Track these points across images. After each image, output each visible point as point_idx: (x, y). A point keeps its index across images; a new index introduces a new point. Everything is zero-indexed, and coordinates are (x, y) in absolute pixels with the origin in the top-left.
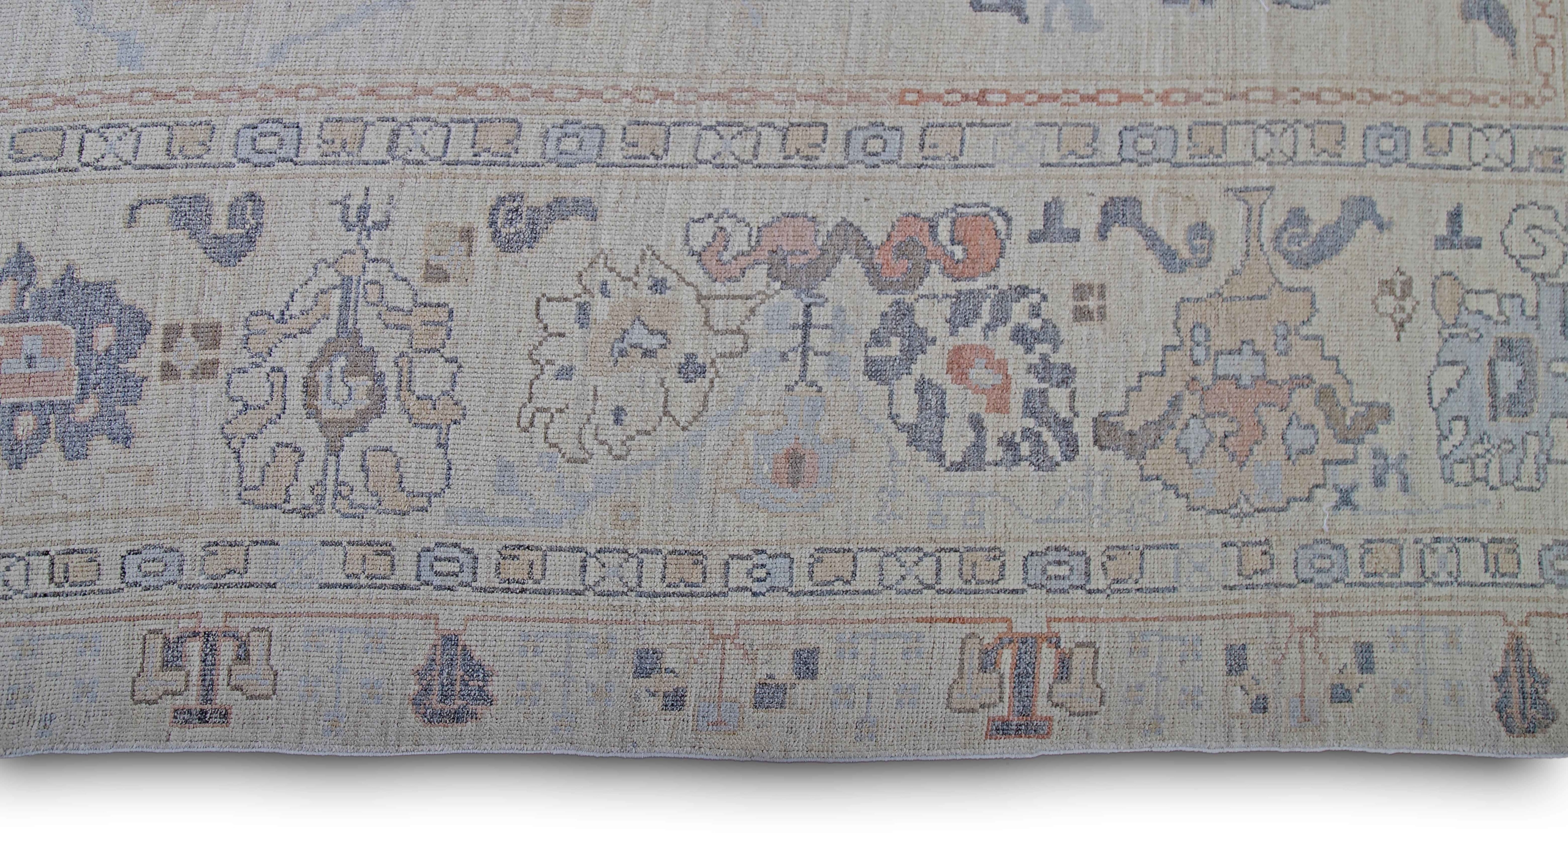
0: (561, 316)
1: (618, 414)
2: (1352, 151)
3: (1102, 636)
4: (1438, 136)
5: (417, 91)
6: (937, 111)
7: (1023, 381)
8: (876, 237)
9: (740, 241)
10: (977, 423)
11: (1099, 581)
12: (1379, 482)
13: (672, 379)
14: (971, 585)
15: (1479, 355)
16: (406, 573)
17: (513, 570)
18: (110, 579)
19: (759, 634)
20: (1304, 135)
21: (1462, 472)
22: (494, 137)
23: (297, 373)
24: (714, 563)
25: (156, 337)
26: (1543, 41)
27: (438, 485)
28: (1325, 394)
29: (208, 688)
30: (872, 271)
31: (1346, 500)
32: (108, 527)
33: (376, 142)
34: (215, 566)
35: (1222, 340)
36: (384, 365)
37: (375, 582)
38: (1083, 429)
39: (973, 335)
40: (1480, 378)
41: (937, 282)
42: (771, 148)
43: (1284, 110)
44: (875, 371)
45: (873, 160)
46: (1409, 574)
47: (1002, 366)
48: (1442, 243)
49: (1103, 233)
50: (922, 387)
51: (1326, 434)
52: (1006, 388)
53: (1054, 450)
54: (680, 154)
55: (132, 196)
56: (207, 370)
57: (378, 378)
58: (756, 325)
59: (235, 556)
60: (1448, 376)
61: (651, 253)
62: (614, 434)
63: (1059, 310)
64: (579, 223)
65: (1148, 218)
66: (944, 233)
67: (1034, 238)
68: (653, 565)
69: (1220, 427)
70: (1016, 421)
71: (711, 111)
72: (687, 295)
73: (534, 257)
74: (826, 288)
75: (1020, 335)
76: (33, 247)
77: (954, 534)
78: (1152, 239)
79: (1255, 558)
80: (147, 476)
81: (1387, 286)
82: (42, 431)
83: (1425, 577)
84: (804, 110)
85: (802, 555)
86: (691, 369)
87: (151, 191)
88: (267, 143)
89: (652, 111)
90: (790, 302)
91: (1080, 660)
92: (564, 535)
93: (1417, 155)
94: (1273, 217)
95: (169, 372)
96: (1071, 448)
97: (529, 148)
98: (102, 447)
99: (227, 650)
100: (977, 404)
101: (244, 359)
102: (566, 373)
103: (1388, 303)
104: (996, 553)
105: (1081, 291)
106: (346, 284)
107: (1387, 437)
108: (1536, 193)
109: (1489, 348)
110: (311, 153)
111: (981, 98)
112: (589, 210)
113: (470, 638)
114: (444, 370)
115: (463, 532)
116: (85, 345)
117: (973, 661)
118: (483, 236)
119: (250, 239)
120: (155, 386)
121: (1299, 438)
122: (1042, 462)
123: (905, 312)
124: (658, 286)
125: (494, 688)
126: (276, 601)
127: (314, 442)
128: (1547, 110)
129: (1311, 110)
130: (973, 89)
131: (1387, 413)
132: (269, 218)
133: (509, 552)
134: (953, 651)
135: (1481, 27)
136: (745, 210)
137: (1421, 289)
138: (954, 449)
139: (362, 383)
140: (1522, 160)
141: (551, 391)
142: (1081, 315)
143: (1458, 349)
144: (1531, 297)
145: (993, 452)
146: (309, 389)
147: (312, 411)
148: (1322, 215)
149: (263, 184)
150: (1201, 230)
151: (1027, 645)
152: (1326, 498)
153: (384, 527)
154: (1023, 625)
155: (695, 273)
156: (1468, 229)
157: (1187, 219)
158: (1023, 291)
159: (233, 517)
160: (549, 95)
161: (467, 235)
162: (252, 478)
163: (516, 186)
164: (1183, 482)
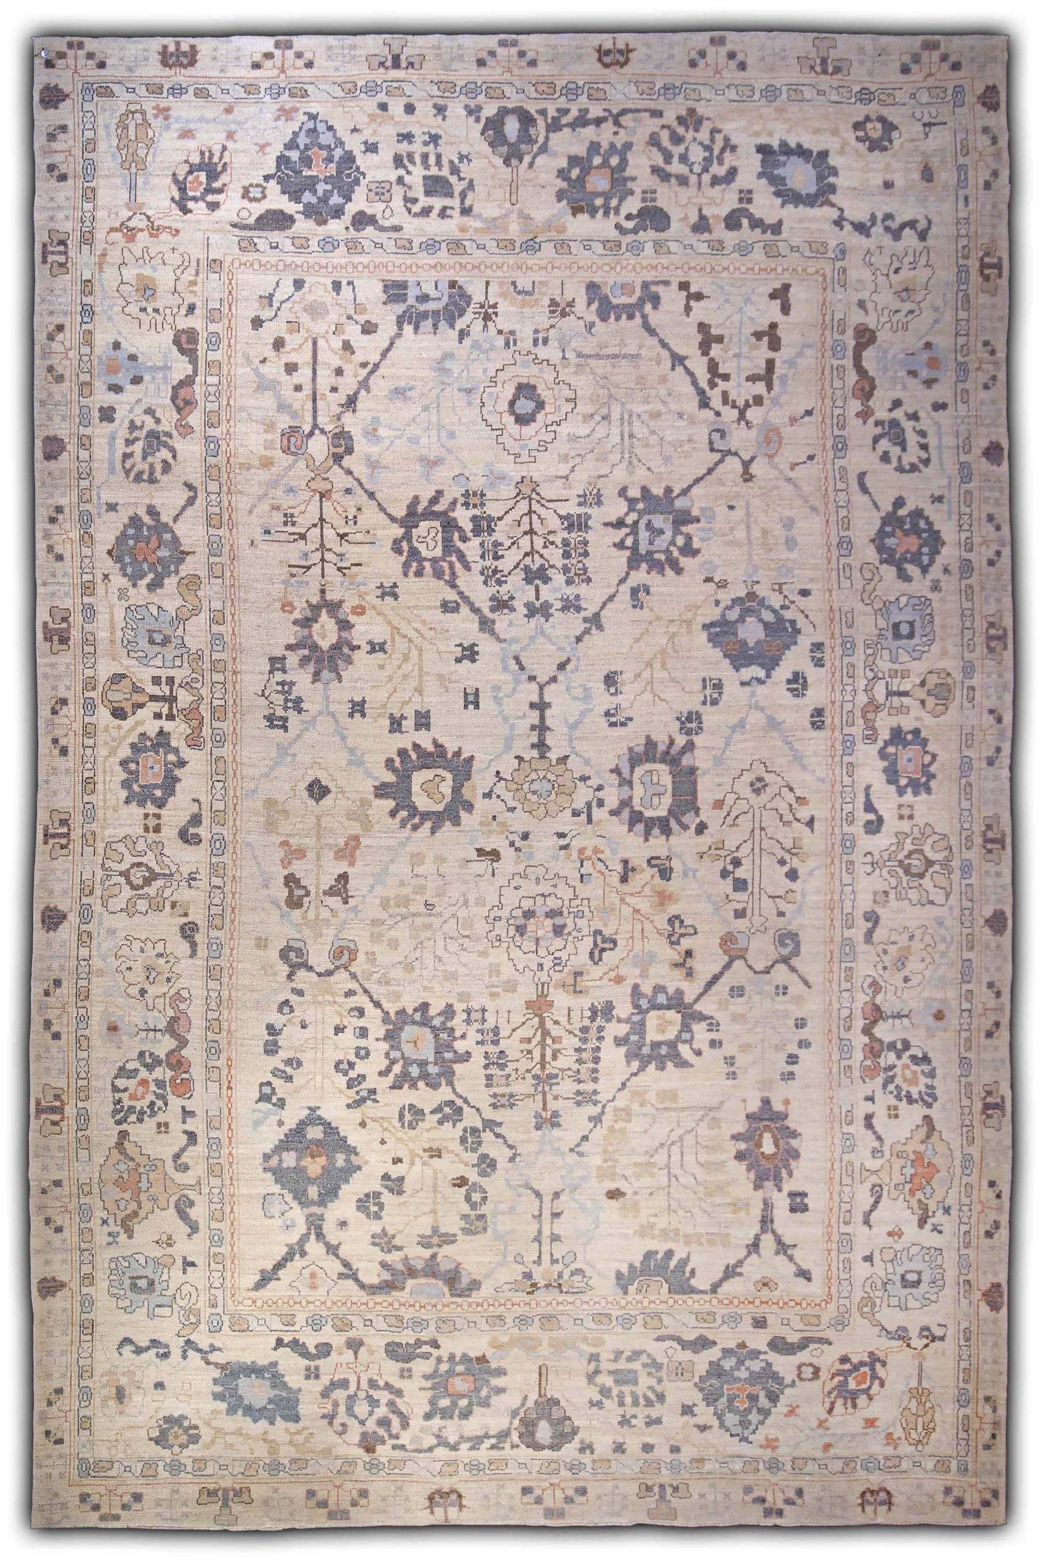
0: (160, 948)
1: (129, 969)
2: (214, 1225)
3: (64, 1136)
4: (219, 1258)
5: (234, 894)
6: (225, 1072)
7: (138, 1105)
8: (184, 1052)
9: (182, 1006)
10: (125, 1090)
11: (80, 1134)
12: (110, 1234)
13: (139, 986)
14: (79, 1090)
15: (148, 1272)
16: (85, 900)
17: (85, 936)
18: (86, 799)
19: (65, 1020)
20: (219, 1206)
21: (113, 1265)
22: (218, 921)
23: (144, 860)
24: (86, 1003)
25: (157, 811)
26: (254, 1302)
27: (110, 909)
28: (135, 1214)
29: (54, 836)
30: (172, 1052)
31: (105, 1222)
32: (101, 797)
33: (217, 881)
34: (89, 836)
35: (152, 1175)
36: (146, 889)
37: (82, 890)
38: (124, 1127)
39: (153, 1087)
40: (141, 1273)
41: (169, 1074)
42: (213, 1015)
43: (227, 1199)
44: (141, 1054)
45: (208, 1050)
46: (83, 1245)
47: (143, 1098)
48: (185, 1258)
49: (185, 1132)
50: (136, 1070)
51: (123, 1214)
52: (137, 1099)
53: (118, 1117)
54: (211, 984)
55: (203, 799)
56: (146, 829)
57: (142, 888)
58: (156, 1013)
59: (91, 842)
60: (142, 1261)
61: (179, 977)
62: (123, 968)
63: (161, 1117)
64: (189, 952)
65: (190, 1148)
66: (184, 1076)
67: (183, 1108)
68: (84, 983)
69: (125, 1176)
70: (126, 1103)
71: (225, 994)
72: (165, 990)
73: (178, 938)
74: (167, 1036)
75: (152, 1104)
76: (187, 767)
77: (93, 1083)
78: (183, 1150)
79: (87, 1189)
80: (115, 810)
81: (170, 1237)
82: (130, 773)
83: (82, 1251)
84: (225, 1026)
85: (87, 1033)
86: (143, 992)
87: (203, 806)
88: (218, 845)
89: (225, 975)
90: (162, 1024)
91: (57, 1129)
92: (94, 953)
93: (214, 1250)
94: (192, 1195)
95: (146, 816)
96: (119, 1123)
97: (214, 933)
98: (124, 794)
99: (64, 841)
100: (131, 1090)
101: (149, 841)
102: (142, 950)
103: (165, 1238)
104: (88, 1098)
105: (166, 1125)
106: (171, 875)
107: (123, 1237)
108: (202, 1297)
109: (151, 1276)
110: (214, 860)
111: (229, 1088)
112: (193, 954)
113: (66, 924)
114: (144, 910)
115: (96, 919)
116: (156, 786)
117: (57, 1092)
118: (185, 920)
119: (187, 841)
120: (142, 811)
121: (122, 1204)
122: (115, 1112)
123: (160, 1063)
124: (169, 980)
125: (51, 933)
126: (78, 857)
127: (123, 867)
128: (230, 1302)
129: (227, 1209)
130: (232, 1085)
131: (130, 1237)
132: (193, 847)
133: (90, 935)
134: (59, 1085)
135: (258, 1277)
136: (192, 1008)
137: (169, 1250)
138: (119, 1082)
139: (140, 882)
140: (213, 1291)
141: (137, 945)
142: (159, 1125)
143: (151, 1263)
144: (168, 1293)
145: (117, 1096)
146: (139, 865)
147: (133, 865)
148: (193, 1213)
149: (205, 844)
150: (186, 1168)
151: (60, 1110)
152: (104, 1215)
153: (98, 892)
154: (67, 1108)
155: (173, 991)
156: (190, 1269)
157: (190, 1163)
158: (166, 1104)
159: (103, 840)
160: (231, 938)
161: (186, 915)
162: (114, 846)
163: (201, 930)
164: (108, 1163)
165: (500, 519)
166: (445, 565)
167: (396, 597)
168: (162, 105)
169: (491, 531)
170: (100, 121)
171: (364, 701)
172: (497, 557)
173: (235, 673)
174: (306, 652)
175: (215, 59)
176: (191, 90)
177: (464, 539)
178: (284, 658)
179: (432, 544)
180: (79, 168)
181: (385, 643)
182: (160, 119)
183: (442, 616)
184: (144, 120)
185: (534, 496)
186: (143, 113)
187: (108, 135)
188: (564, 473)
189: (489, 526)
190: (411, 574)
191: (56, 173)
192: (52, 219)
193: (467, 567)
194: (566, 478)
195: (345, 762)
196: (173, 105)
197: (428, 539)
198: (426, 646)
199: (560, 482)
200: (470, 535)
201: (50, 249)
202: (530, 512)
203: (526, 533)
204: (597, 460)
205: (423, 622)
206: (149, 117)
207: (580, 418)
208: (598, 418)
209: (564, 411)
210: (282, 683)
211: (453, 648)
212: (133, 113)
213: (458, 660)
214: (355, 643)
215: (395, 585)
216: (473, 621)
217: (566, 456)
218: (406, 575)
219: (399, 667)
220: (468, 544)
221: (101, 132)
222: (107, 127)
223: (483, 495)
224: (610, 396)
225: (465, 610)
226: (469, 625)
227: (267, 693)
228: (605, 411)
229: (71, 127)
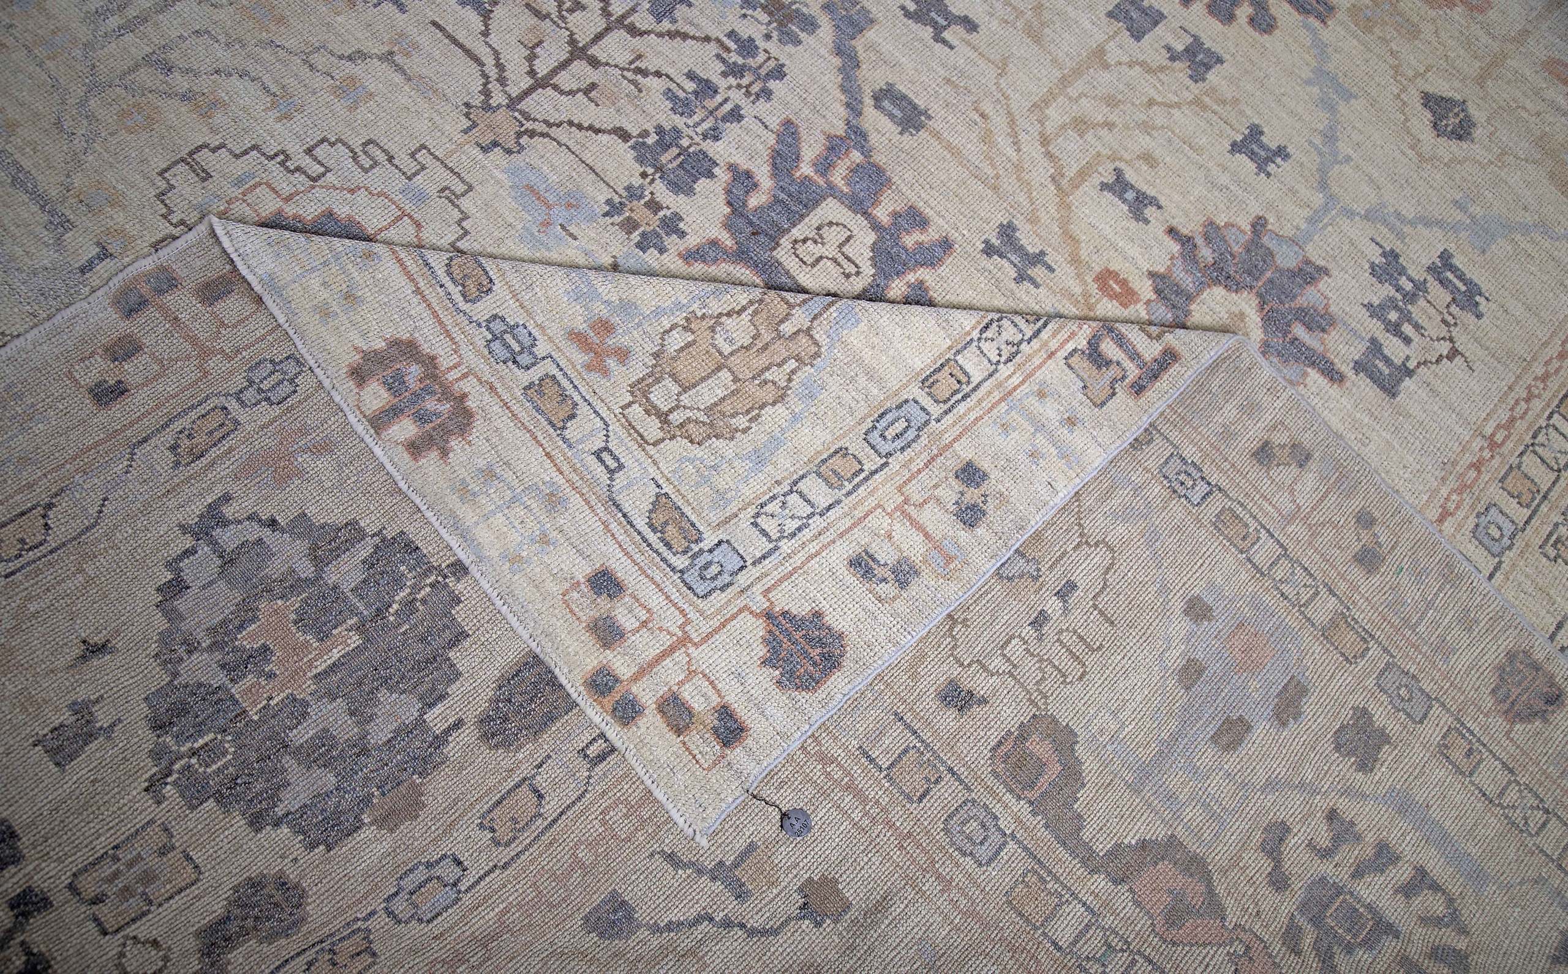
165: (623, 135)
166: (838, 177)
167: (1007, 231)
168: (580, 358)
169: (667, 138)
170: (756, 487)
171: (1235, 148)
172: (707, 88)
173: (1493, 445)
174: (1299, 331)
175: (350, 297)
176: (482, 309)
177: (743, 179)
178: (1359, 367)
179: (833, 236)
180: (918, 454)
181: (1104, 186)
182: (620, 339)
183: (935, 109)
184: (654, 377)
185: (498, 98)
186: (640, 389)
187: (776, 443)
188: (383, 69)
189: (663, 146)
190: (930, 236)
191: (972, 495)
192: (1071, 422)
193: (789, 131)
194: (388, 57)
195: (1358, 104)
196: (555, 330)
197: (830, 250)
198: (1019, 104)
199: (415, 64)
200: (722, 175)
201: (1133, 371)
202: (541, 83)
203: (594, 63)
204: (281, 20)
205: (987, 138)
206: (638, 369)
207: (219, 118)
208: (181, 82)
209: (240, 167)
210: (1395, 329)
211: (962, 49)
212: (663, 418)
213: (970, 25)
214: (1176, 248)
215: (989, 250)
216: (871, 47)
217: (340, 91)
218: (946, 245)
219: (1110, 126)
220: (744, 164)
221: (784, 465)
222: (759, 459)
223: (613, 208)
224: (94, 88)
225: (872, 77)
226: (887, 47)
227: (1444, 348)
228: (145, 76)
229: (843, 551)
